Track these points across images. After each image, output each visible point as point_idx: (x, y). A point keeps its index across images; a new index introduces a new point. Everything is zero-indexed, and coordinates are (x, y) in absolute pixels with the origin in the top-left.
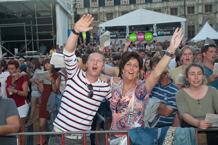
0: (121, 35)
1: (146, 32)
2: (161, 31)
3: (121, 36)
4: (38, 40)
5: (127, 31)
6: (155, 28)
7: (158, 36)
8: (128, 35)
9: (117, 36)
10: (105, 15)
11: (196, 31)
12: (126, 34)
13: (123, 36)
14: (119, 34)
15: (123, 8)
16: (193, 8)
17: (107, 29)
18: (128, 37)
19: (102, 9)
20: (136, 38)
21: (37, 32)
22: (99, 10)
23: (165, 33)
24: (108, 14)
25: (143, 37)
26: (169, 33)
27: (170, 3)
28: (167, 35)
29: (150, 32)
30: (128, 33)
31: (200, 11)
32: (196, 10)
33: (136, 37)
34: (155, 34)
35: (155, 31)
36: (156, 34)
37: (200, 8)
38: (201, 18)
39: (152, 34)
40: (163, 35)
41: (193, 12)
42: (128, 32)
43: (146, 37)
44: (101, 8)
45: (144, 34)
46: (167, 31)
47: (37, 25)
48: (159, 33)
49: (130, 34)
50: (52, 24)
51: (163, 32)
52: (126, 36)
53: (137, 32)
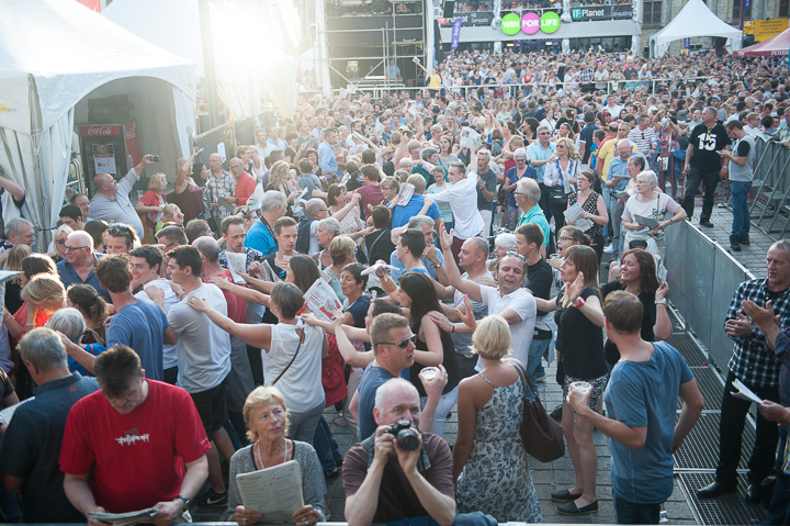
0: (480, 16)
1: (545, 11)
2: (582, 8)
3: (480, 21)
4: (395, 56)
5: (496, 6)
6: (566, 0)
7: (574, 20)
8: (498, 17)
9: (469, 19)
11: (664, 6)
12: (492, 16)
13: (485, 20)
14: (474, 15)
18: (499, 24)
20: (518, 25)
21: (395, 42)
23: (591, 14)
25: (535, 23)
26: (600, 13)
28: (595, 19)
29: (555, 11)
30: (499, 13)
33: (519, 22)
34: (566, 16)
35: (566, 8)
36: (569, 16)
39: (560, 15)
40: (586, 19)
42: (499, 10)
43: (543, 24)
45: (538, 15)
46: (597, 9)
47: (394, 29)
48: (577, 13)
49: (503, 14)
50: (423, 28)
51: (587, 11)
52: (494, 21)
53: (520, 9)
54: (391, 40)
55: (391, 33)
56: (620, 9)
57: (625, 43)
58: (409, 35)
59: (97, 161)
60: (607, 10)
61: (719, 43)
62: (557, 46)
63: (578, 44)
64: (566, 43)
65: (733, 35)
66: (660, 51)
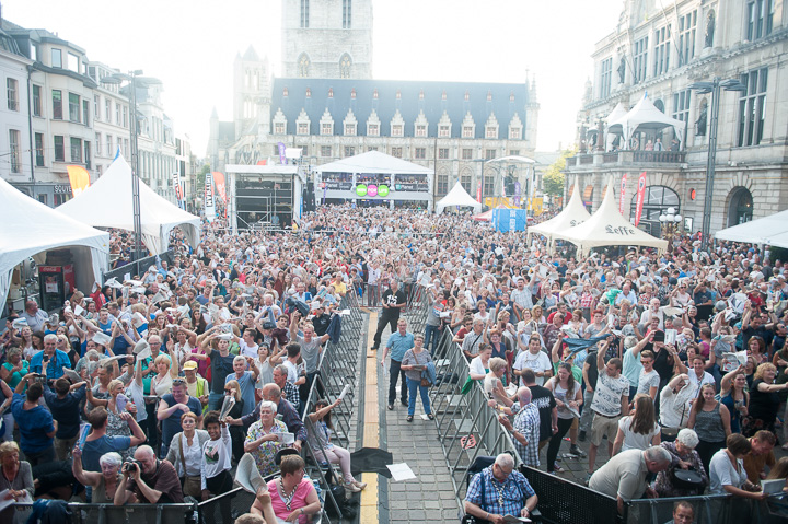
0: (346, 184)
1: (380, 184)
2: (401, 184)
3: (344, 187)
4: (275, 212)
5: (353, 179)
6: (392, 179)
7: (396, 190)
8: (354, 186)
9: (338, 186)
10: (319, 148)
11: (449, 185)
12: (351, 185)
13: (347, 187)
14: (341, 184)
15: (348, 141)
16: (447, 150)
17: (325, 175)
18: (355, 189)
19: (314, 139)
20: (365, 190)
21: (275, 204)
22: (310, 139)
23: (406, 187)
24: (323, 147)
25: (375, 190)
26: (411, 187)
27: (415, 140)
28: (408, 190)
29: (386, 184)
30: (355, 183)
31: (456, 157)
32: (450, 155)
34: (392, 188)
35: (392, 184)
36: (394, 188)
37: (456, 151)
38: (457, 166)
39: (389, 187)
40: (403, 190)
41: (446, 157)
43: (379, 191)
44: (314, 137)
45: (377, 186)
46: (409, 185)
47: (275, 197)
48: (398, 186)
49: (357, 184)
50: (291, 197)
51: (403, 186)
52: (352, 188)
53: (367, 182)
54: (273, 203)
55: (273, 199)
56: (422, 186)
57: (424, 205)
58: (284, 200)
59: (47, 285)
60: (414, 185)
61: (472, 208)
62: (388, 204)
63: (399, 204)
64: (392, 203)
65: (477, 205)
66: (439, 210)
